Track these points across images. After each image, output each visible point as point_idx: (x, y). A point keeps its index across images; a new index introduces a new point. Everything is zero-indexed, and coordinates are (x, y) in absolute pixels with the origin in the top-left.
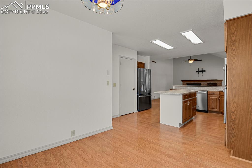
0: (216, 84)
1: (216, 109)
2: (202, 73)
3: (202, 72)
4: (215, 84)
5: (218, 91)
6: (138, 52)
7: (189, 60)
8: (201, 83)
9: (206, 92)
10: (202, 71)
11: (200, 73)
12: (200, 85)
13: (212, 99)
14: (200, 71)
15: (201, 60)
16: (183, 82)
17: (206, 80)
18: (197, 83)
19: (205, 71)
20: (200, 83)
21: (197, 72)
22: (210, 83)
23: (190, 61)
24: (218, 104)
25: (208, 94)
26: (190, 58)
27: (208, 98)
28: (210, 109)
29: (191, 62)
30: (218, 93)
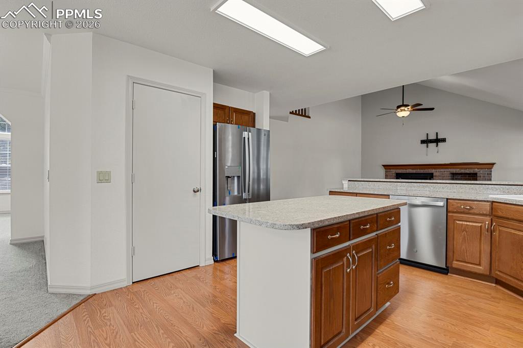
0: (476, 174)
1: (479, 265)
2: (437, 146)
3: (435, 144)
4: (473, 177)
5: (488, 201)
6: (213, 70)
7: (399, 107)
8: (433, 171)
9: (441, 204)
10: (437, 141)
11: (430, 145)
12: (430, 176)
13: (464, 229)
14: (432, 141)
15: (432, 109)
16: (385, 169)
17: (447, 163)
18: (422, 171)
19: (444, 140)
20: (430, 171)
21: (423, 142)
22: (458, 171)
23: (402, 111)
24: (486, 247)
25: (450, 209)
26: (402, 104)
27: (451, 226)
28: (456, 264)
29: (404, 113)
30: (487, 206)
